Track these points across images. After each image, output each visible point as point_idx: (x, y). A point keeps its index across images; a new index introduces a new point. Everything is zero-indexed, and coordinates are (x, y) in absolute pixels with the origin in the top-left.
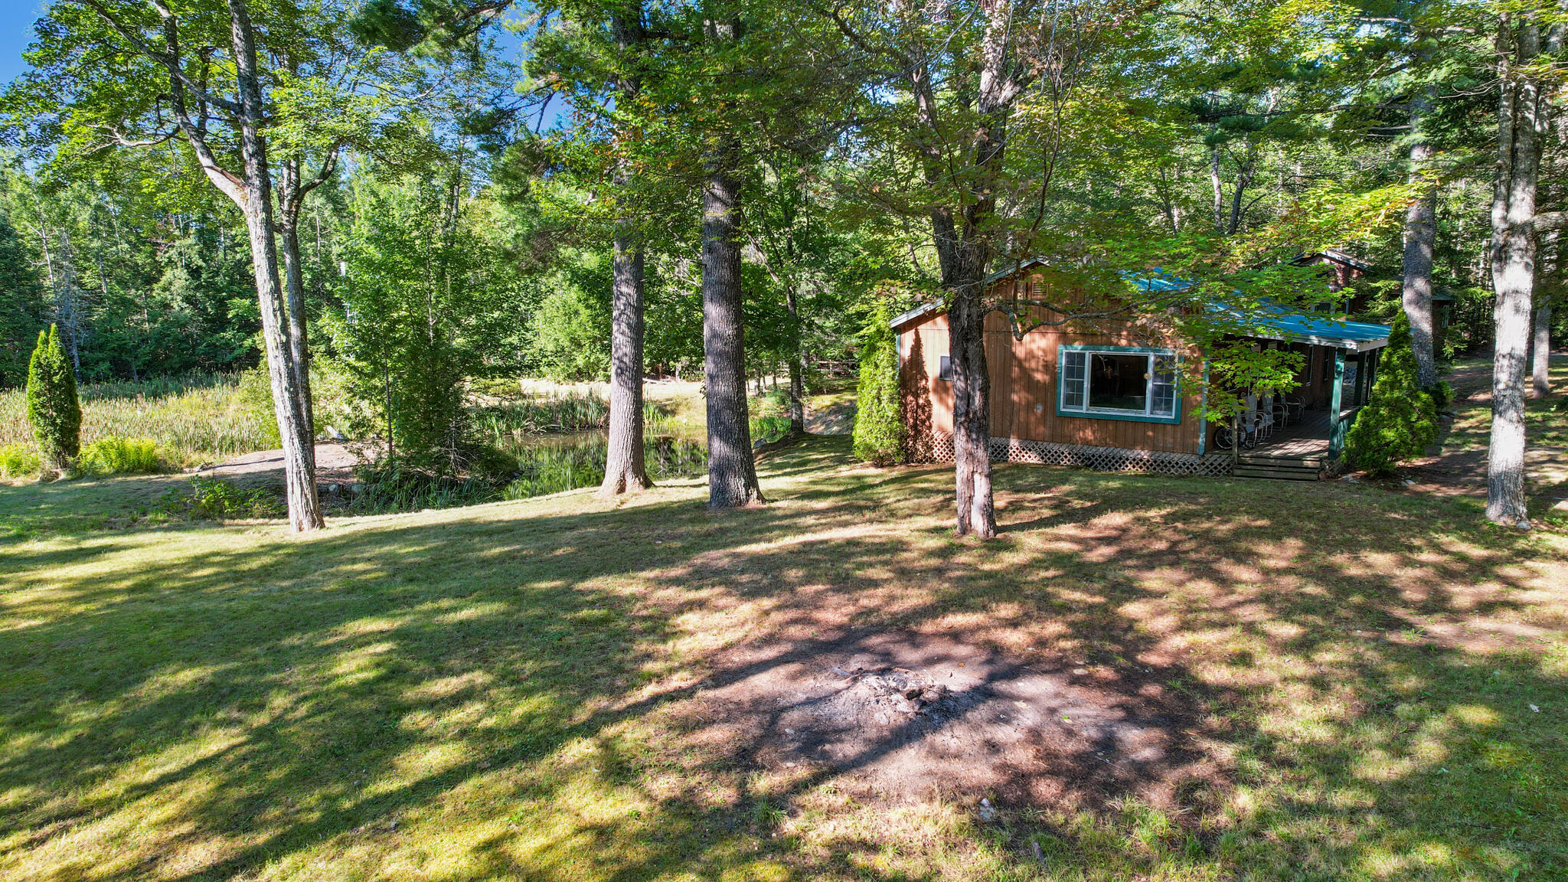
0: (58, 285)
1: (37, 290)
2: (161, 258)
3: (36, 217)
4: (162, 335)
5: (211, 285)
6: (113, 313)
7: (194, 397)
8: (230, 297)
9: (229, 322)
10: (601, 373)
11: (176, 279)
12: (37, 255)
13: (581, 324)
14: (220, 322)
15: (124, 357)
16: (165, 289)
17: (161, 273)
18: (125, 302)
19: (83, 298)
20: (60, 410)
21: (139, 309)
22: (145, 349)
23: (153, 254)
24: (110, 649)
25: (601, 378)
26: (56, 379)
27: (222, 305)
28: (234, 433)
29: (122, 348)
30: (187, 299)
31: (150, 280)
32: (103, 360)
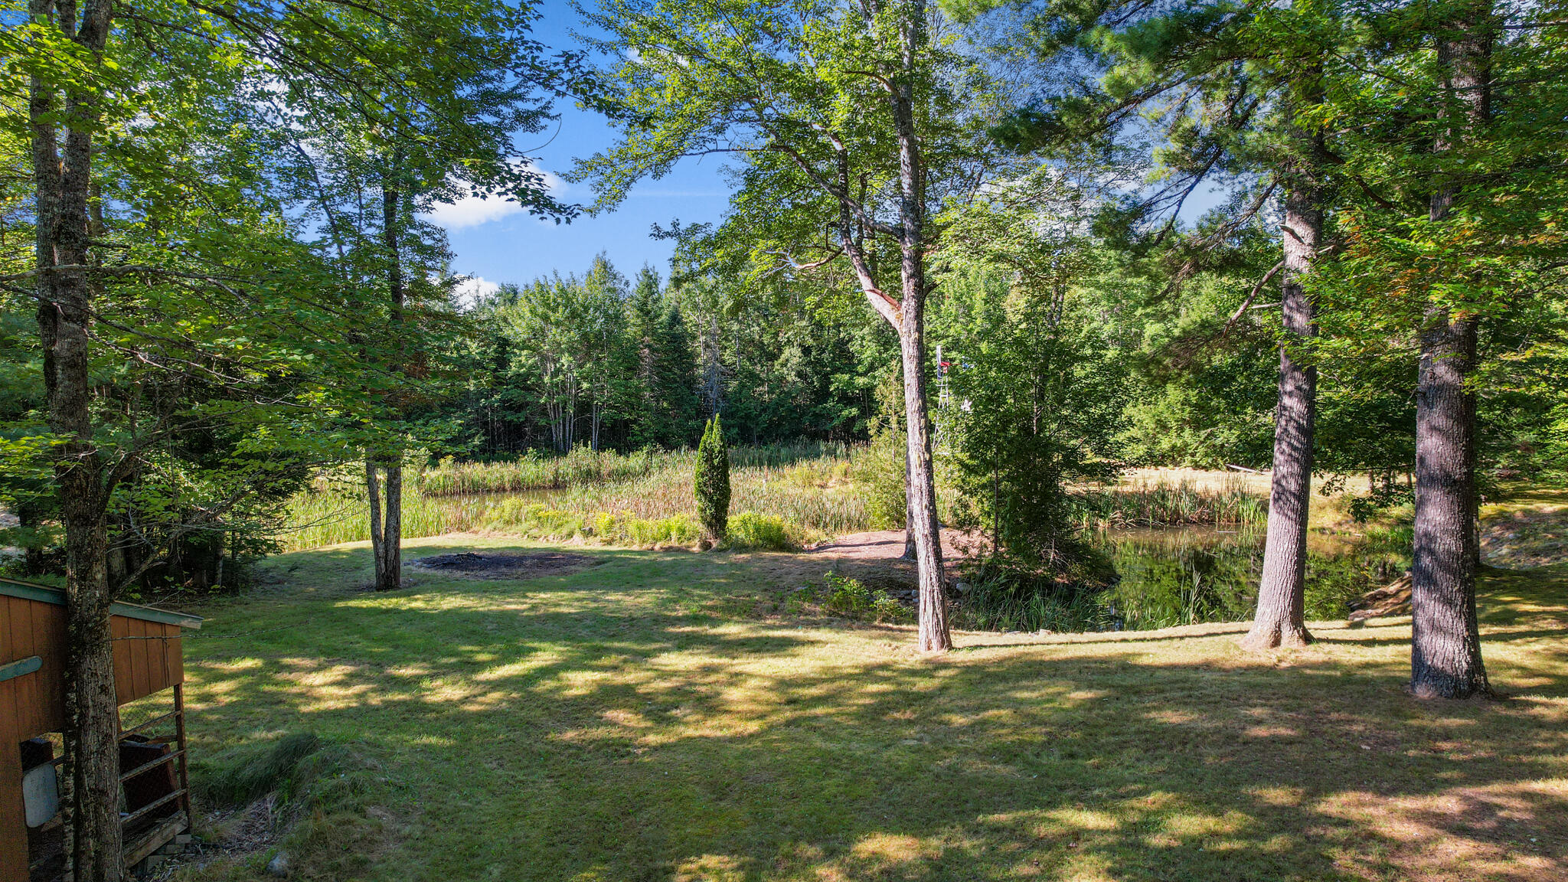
0: (706, 362)
1: (693, 366)
2: (782, 338)
3: (695, 306)
4: (779, 404)
5: (819, 362)
6: (742, 386)
7: (803, 467)
8: (833, 372)
9: (830, 394)
10: (1188, 458)
11: (792, 355)
12: (694, 338)
13: (1169, 406)
14: (823, 394)
15: (749, 424)
16: (783, 365)
17: (781, 351)
18: (752, 376)
19: (723, 373)
20: (716, 488)
21: (762, 383)
22: (765, 417)
23: (776, 334)
24: (793, 796)
25: (1187, 463)
26: (716, 462)
27: (826, 380)
28: (843, 510)
29: (748, 416)
30: (799, 374)
31: (773, 357)
32: (733, 426)
